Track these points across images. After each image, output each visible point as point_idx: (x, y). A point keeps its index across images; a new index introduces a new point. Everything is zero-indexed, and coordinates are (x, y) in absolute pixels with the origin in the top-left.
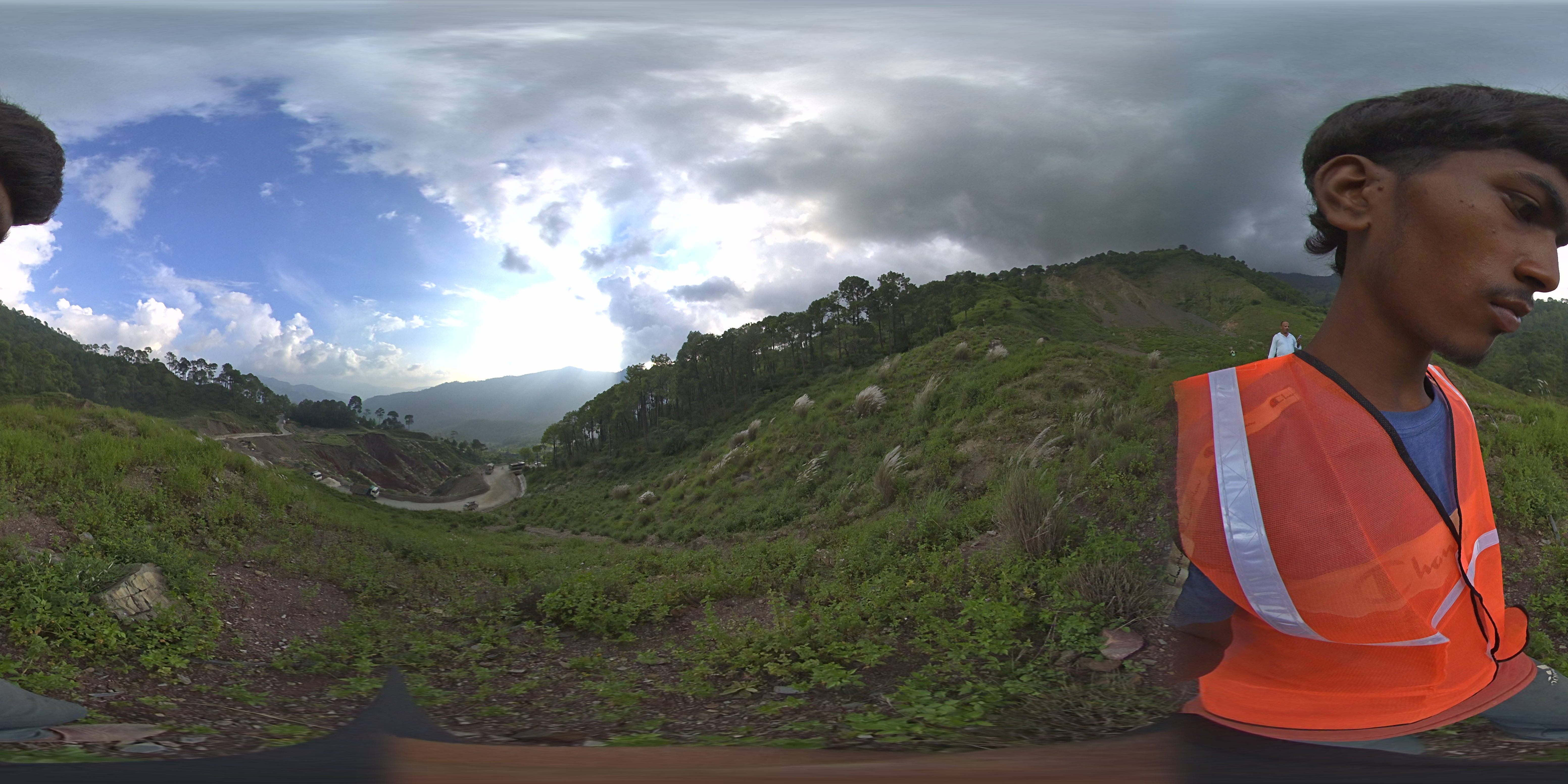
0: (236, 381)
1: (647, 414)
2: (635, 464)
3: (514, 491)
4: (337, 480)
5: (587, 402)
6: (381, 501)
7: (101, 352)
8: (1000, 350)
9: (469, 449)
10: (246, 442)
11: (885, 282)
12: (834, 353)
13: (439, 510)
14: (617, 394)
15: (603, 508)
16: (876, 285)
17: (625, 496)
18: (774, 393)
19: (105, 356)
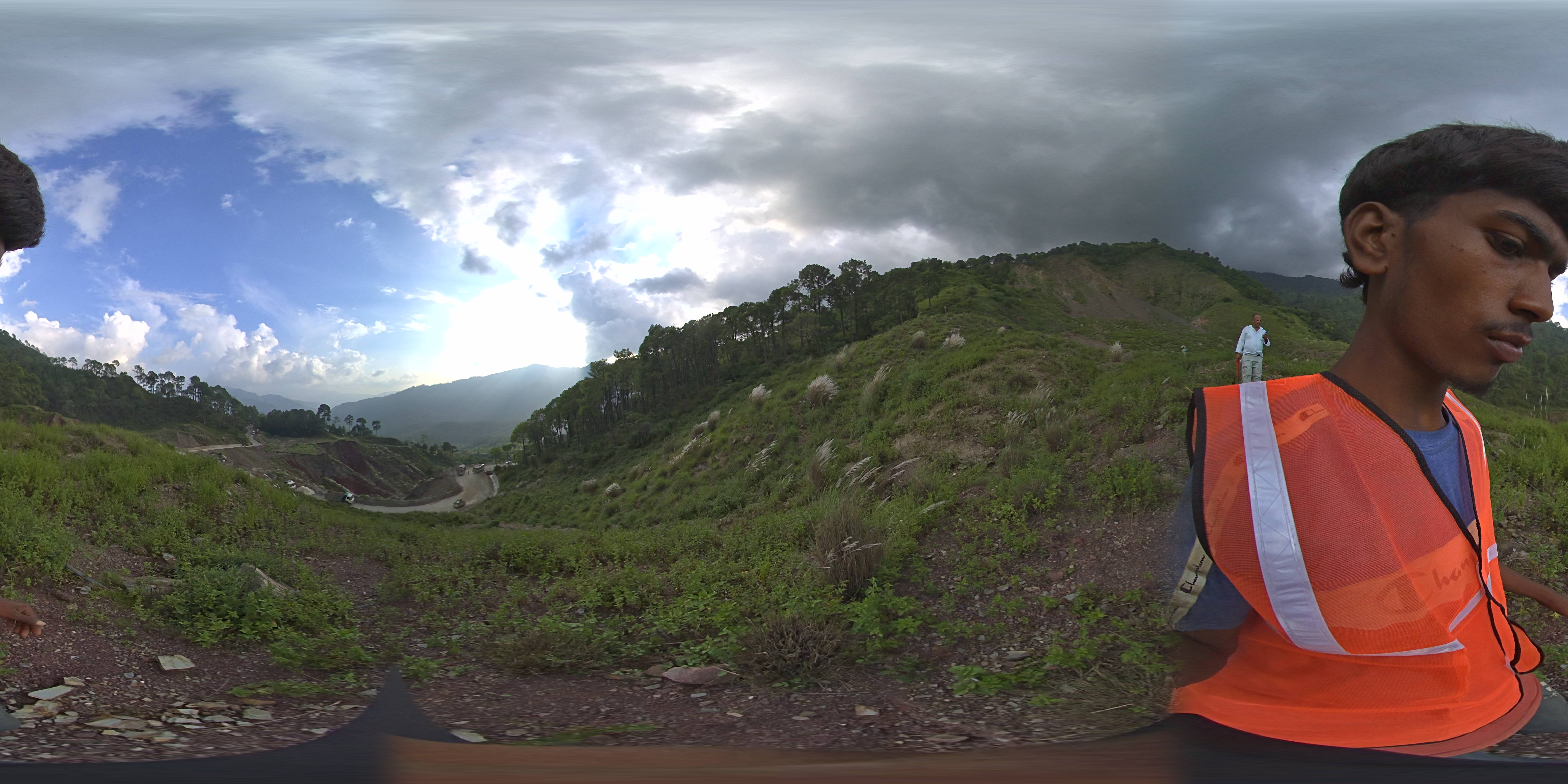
0: (204, 393)
1: (614, 408)
2: (603, 458)
3: (487, 491)
4: (311, 488)
5: (554, 400)
6: (358, 507)
7: (69, 365)
8: (957, 339)
9: (440, 452)
11: (846, 269)
12: (796, 342)
13: (416, 512)
14: (581, 390)
15: (572, 502)
16: (837, 273)
17: (593, 489)
18: (736, 383)
19: (73, 369)
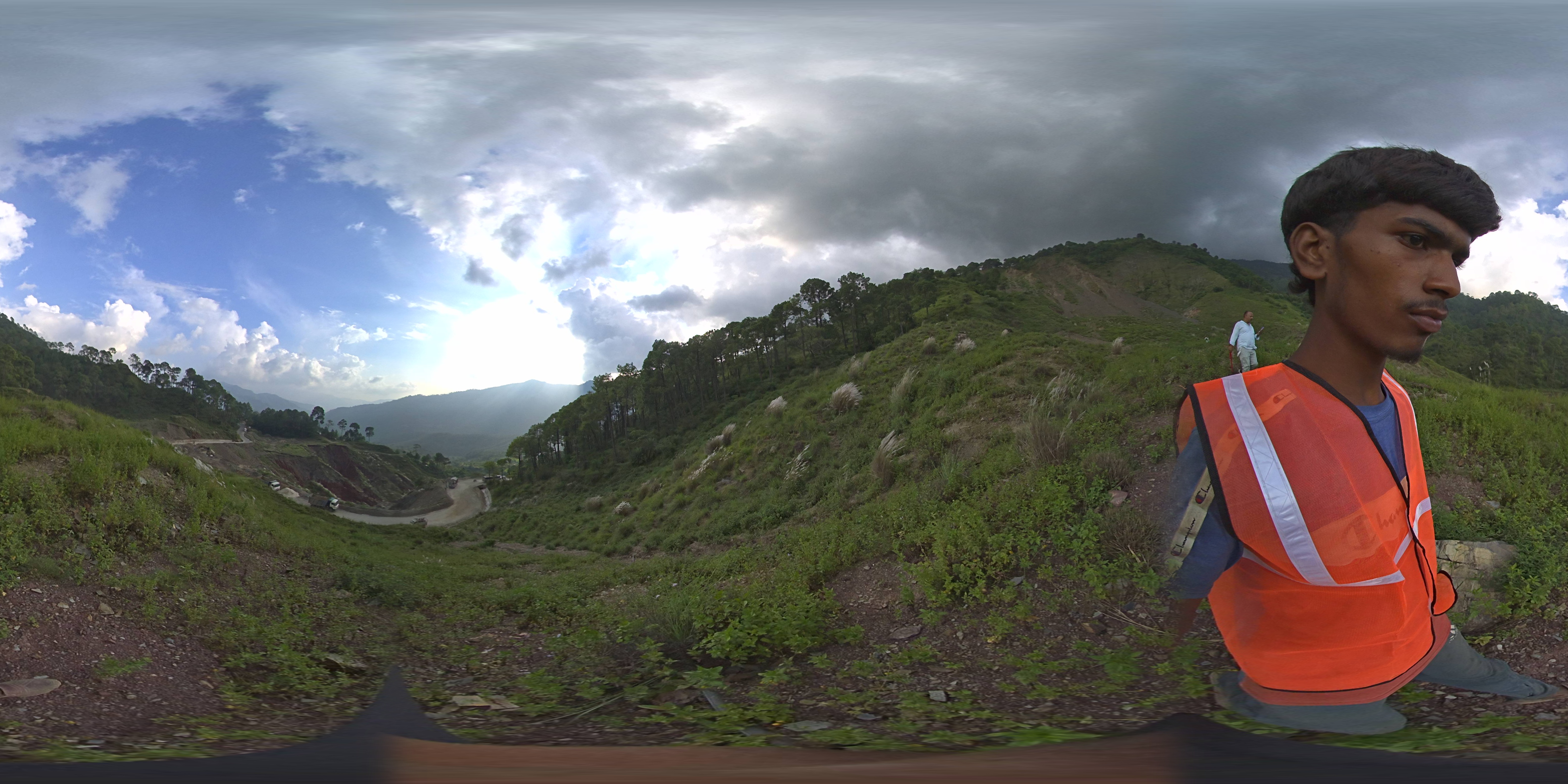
0: (198, 387)
1: (613, 425)
3: (478, 506)
4: (295, 490)
5: (553, 414)
6: (340, 514)
7: (66, 350)
8: (967, 343)
9: (432, 463)
10: (205, 448)
11: (846, 283)
12: (797, 356)
13: (401, 525)
14: (582, 405)
15: (576, 522)
16: (836, 286)
17: (599, 508)
19: (68, 354)
